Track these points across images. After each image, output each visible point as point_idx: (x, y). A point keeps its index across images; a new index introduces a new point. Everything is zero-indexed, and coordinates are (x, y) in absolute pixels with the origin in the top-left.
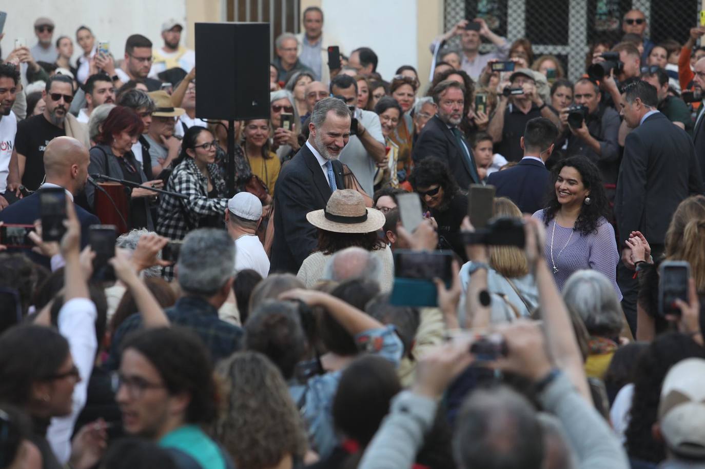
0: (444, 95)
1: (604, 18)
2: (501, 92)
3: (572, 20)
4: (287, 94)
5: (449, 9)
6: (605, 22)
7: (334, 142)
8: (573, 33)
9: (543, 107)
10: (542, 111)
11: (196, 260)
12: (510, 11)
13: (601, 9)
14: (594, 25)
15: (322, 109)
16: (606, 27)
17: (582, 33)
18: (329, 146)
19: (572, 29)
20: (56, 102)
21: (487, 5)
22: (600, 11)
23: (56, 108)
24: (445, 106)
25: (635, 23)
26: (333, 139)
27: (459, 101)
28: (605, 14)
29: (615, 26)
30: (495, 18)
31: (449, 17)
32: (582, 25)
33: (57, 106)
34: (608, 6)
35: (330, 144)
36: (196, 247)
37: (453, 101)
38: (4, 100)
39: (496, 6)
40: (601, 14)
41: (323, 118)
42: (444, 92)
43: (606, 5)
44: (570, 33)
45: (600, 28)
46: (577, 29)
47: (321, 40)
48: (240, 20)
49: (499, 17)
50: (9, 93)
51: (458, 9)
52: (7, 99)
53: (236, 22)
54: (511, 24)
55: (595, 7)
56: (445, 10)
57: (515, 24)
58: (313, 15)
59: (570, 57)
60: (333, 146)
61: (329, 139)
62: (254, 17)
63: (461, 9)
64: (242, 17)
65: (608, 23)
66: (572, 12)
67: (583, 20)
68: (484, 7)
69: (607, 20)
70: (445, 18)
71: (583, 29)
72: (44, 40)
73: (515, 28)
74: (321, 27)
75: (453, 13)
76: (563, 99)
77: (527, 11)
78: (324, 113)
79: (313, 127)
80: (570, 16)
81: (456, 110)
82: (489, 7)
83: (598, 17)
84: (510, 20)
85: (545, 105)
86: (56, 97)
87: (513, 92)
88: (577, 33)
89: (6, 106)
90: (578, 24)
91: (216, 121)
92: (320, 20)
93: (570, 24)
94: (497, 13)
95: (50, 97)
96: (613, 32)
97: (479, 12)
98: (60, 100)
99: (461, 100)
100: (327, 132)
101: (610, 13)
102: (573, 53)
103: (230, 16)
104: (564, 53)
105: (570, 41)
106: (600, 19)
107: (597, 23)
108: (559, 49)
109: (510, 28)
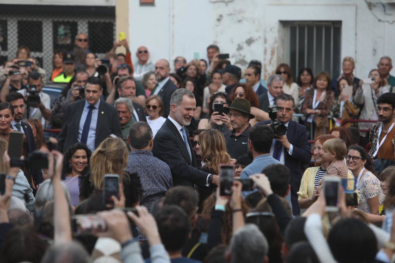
0: (125, 84)
1: (62, 37)
3: (44, 38)
6: (63, 39)
7: (188, 114)
8: (45, 45)
12: (9, 33)
13: (60, 32)
14: (57, 41)
15: (179, 95)
16: (63, 42)
17: (50, 45)
18: (185, 117)
19: (44, 43)
24: (125, 90)
26: (188, 112)
27: (133, 88)
28: (63, 35)
29: (69, 42)
32: (50, 41)
34: (65, 31)
35: (186, 115)
37: (129, 88)
39: (1, 29)
40: (61, 35)
41: (181, 100)
42: (125, 82)
43: (63, 30)
44: (43, 45)
45: (60, 43)
46: (48, 43)
49: (3, 36)
54: (10, 40)
55: (57, 31)
57: (12, 40)
59: (44, 59)
60: (187, 117)
61: (185, 112)
65: (65, 40)
66: (44, 34)
67: (51, 38)
71: (51, 43)
73: (12, 42)
77: (19, 33)
78: (181, 97)
79: (174, 106)
80: (43, 36)
81: (132, 93)
83: (59, 37)
84: (9, 37)
87: (15, 73)
88: (48, 45)
90: (48, 41)
93: (43, 40)
94: (1, 33)
96: (68, 46)
99: (134, 87)
100: (184, 108)
101: (66, 35)
102: (45, 57)
104: (40, 56)
105: (43, 50)
107: (59, 40)
108: (38, 54)
109: (9, 42)
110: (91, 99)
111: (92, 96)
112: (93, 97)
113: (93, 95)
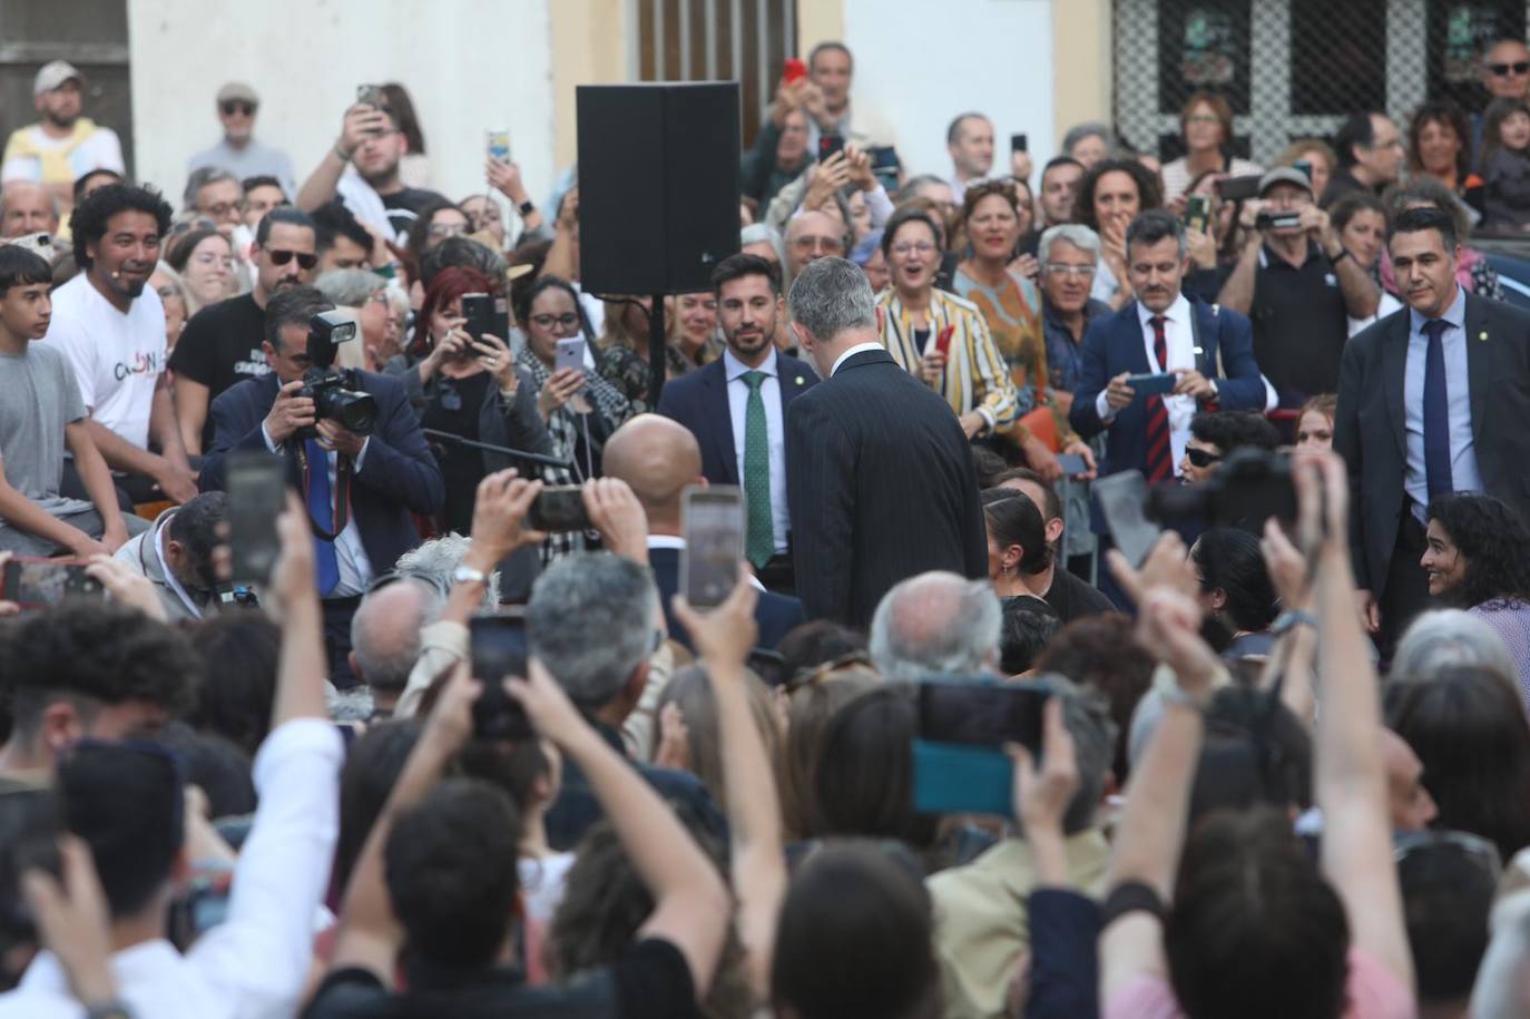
1: (1464, 53)
2: (1252, 222)
3: (1393, 60)
4: (770, 235)
5: (1122, 42)
6: (1466, 64)
8: (1396, 88)
9: (1341, 257)
10: (1339, 265)
11: (561, 633)
12: (1256, 44)
13: (1457, 34)
14: (1443, 69)
16: (1468, 75)
17: (1415, 88)
19: (1393, 79)
20: (281, 268)
21: (1206, 30)
22: (1454, 40)
23: (280, 282)
25: (1511, 72)
28: (1466, 46)
30: (1223, 60)
31: (1123, 60)
32: (1416, 70)
33: (284, 276)
34: (1474, 28)
36: (560, 603)
38: (128, 261)
39: (1225, 32)
40: (1457, 47)
43: (1469, 25)
44: (1389, 88)
45: (1455, 77)
46: (1406, 79)
47: (848, 118)
48: (669, 77)
49: (1233, 58)
50: (139, 244)
51: (1142, 42)
52: (134, 258)
53: (660, 83)
54: (1259, 71)
55: (1445, 31)
56: (1115, 43)
57: (1267, 71)
58: (832, 59)
62: (698, 70)
63: (1150, 42)
64: (672, 71)
65: (1474, 66)
66: (1394, 42)
67: (1419, 61)
68: (1199, 35)
69: (1471, 59)
70: (1115, 61)
71: (1418, 79)
72: (239, 132)
73: (1268, 80)
74: (845, 86)
75: (1131, 51)
76: (1370, 238)
77: (1295, 43)
80: (1389, 51)
82: (1211, 35)
83: (1450, 53)
84: (1256, 62)
85: (1345, 252)
86: (281, 257)
87: (1278, 223)
88: (1406, 88)
89: (131, 276)
90: (1407, 69)
91: (620, 297)
92: (846, 71)
93: (1389, 69)
94: (1229, 48)
95: (267, 257)
97: (1190, 47)
98: (289, 265)
101: (1476, 43)
103: (647, 70)
105: (1389, 105)
106: (1456, 57)
107: (1450, 64)
109: (1256, 80)
110: (1417, 288)
111: (1421, 277)
112: (1426, 282)
113: (1421, 273)
